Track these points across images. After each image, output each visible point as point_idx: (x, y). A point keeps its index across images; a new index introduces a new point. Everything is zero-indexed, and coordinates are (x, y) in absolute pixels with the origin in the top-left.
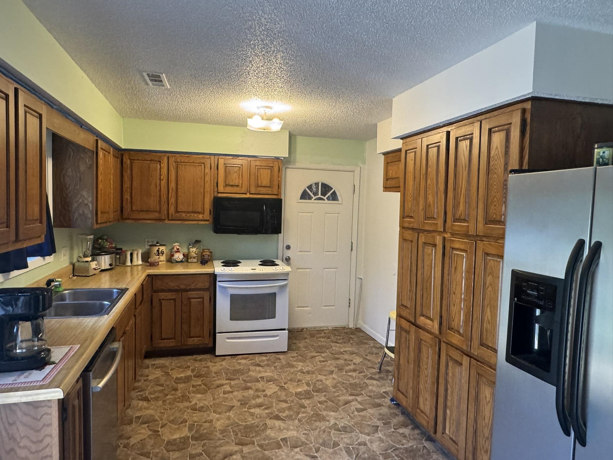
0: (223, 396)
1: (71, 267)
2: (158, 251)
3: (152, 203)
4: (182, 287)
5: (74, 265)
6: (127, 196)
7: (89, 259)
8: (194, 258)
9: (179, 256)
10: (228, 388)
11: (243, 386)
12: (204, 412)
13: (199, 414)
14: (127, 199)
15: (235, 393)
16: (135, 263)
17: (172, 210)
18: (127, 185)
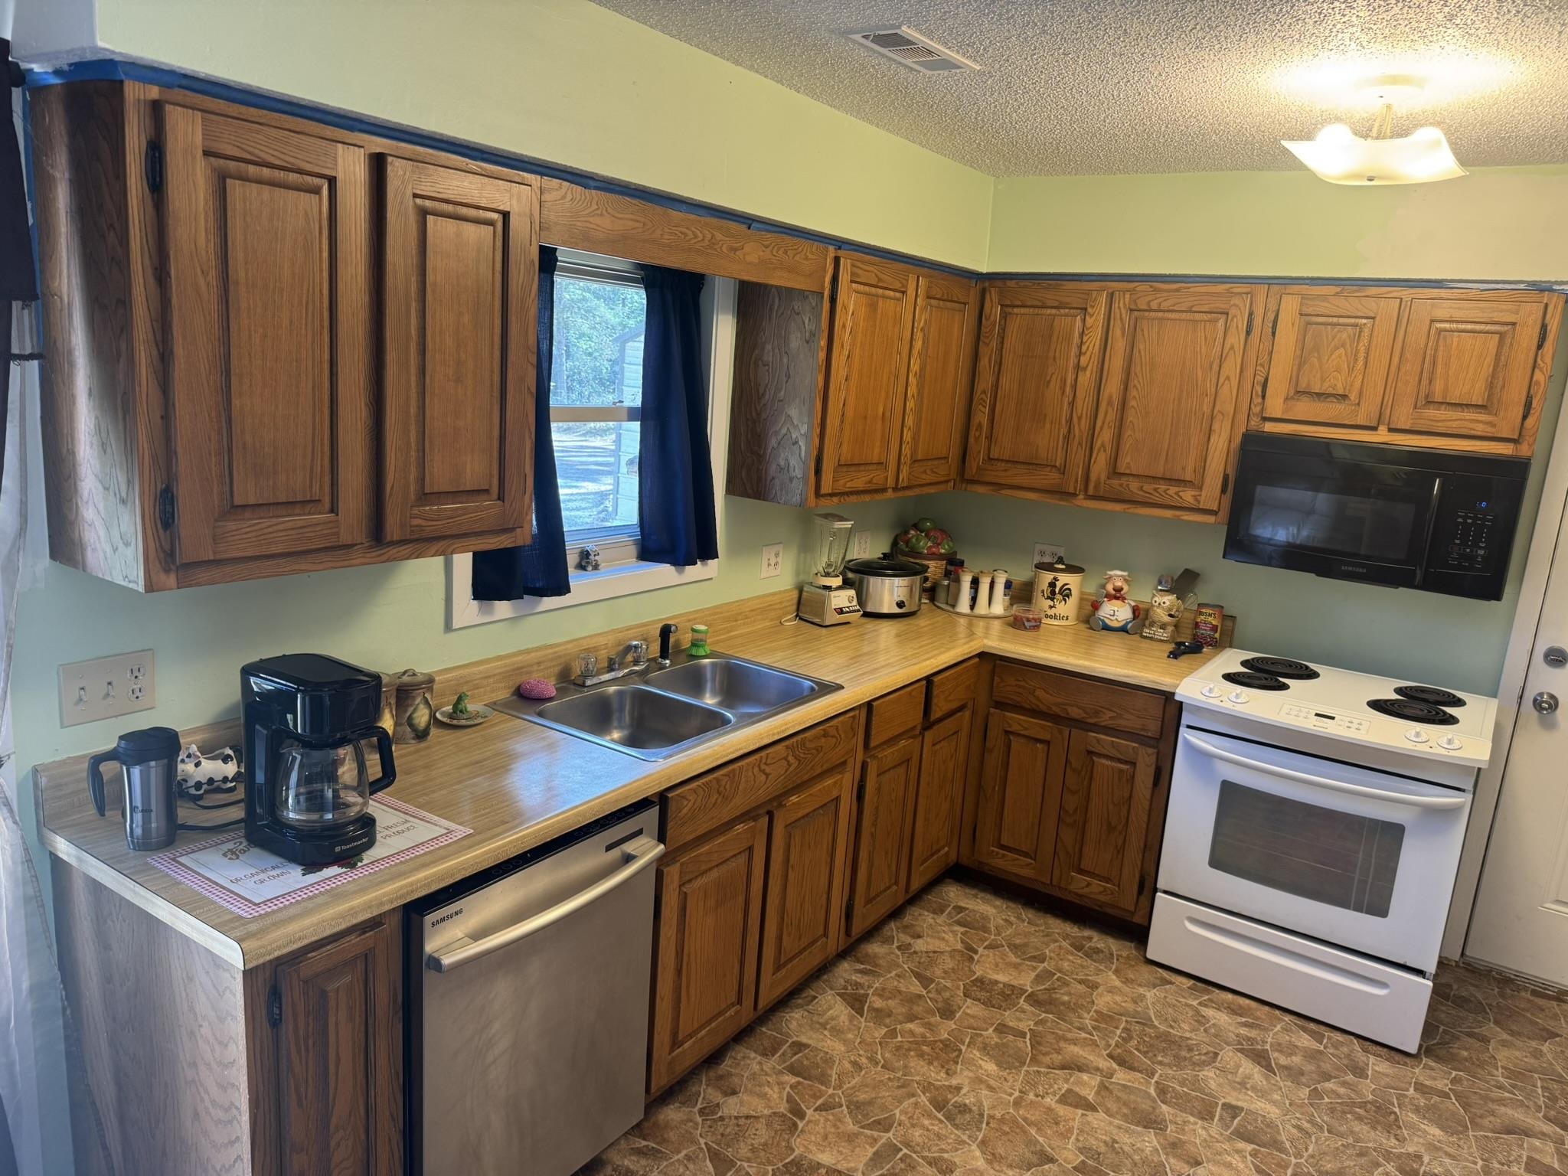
0: (1054, 1105)
1: (795, 595)
2: (1052, 585)
3: (1045, 441)
4: (1075, 712)
5: (801, 591)
6: (981, 417)
7: (837, 582)
8: (1163, 626)
9: (1118, 613)
10: (1087, 1085)
11: (1145, 1105)
12: (957, 1127)
13: (936, 1124)
14: (980, 426)
15: (1097, 1119)
16: (982, 608)
17: (1100, 466)
18: (985, 382)
